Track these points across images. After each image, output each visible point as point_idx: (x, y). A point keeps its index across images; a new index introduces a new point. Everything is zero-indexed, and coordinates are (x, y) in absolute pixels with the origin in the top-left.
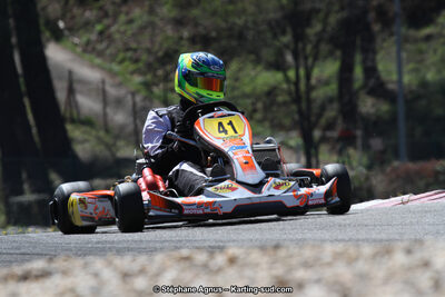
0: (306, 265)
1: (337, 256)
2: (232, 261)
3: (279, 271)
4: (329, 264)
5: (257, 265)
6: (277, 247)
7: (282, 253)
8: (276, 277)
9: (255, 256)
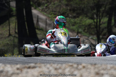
0: (104, 69)
1: (112, 68)
2: (84, 67)
3: (96, 70)
4: (110, 70)
5: (91, 68)
6: (95, 64)
7: (97, 66)
8: (96, 72)
9: (89, 66)
